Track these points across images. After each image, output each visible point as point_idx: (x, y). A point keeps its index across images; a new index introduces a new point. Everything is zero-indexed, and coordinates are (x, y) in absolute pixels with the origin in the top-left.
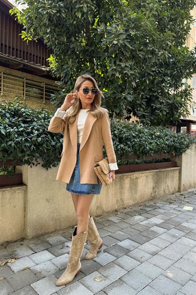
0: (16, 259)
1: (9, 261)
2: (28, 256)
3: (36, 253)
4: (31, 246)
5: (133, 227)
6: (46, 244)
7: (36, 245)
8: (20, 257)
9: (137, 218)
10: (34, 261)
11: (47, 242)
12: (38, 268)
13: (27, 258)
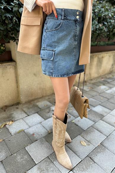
0: (13, 121)
1: (8, 123)
2: (22, 119)
3: (28, 116)
4: (25, 109)
5: (101, 95)
6: (36, 108)
7: (28, 108)
8: (16, 120)
9: (103, 87)
10: (27, 124)
11: (37, 106)
12: (31, 131)
13: (21, 120)
